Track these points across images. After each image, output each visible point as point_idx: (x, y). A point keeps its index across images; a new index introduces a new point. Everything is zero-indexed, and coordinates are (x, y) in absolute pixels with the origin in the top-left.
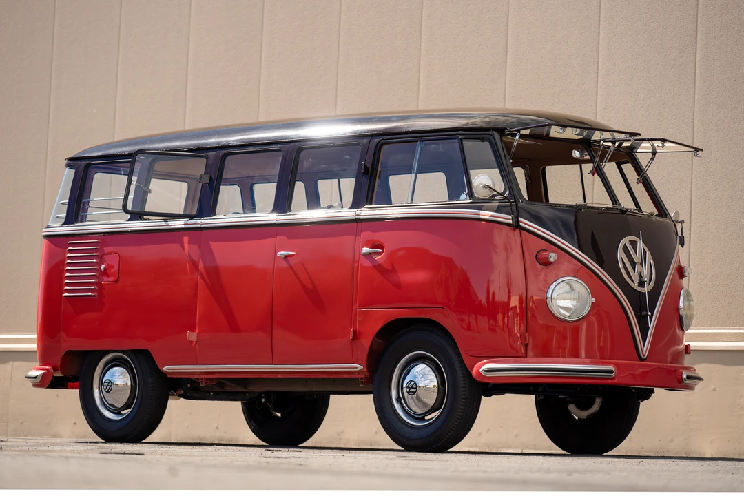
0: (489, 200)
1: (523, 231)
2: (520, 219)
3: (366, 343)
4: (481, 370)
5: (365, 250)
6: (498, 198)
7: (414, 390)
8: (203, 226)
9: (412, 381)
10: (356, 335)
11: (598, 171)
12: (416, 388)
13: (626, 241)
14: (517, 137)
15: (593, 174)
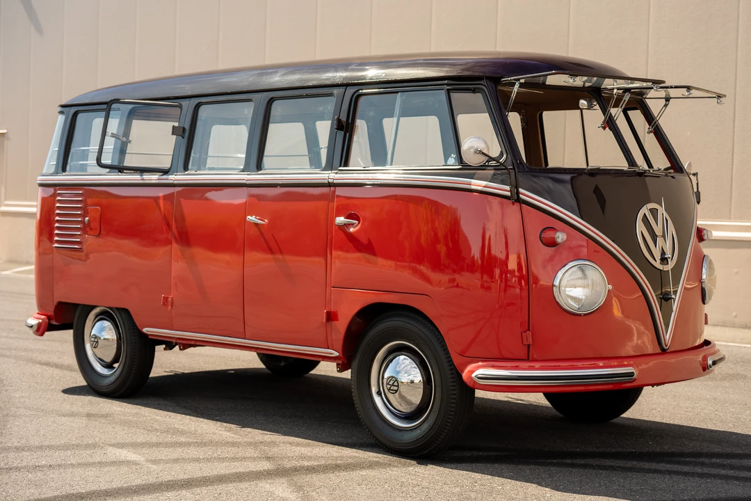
0: (483, 167)
1: (524, 206)
2: (521, 190)
3: (341, 325)
4: (473, 375)
5: (340, 220)
6: (493, 163)
7: (396, 388)
8: (175, 182)
9: (393, 377)
10: (331, 317)
11: (610, 123)
12: (398, 386)
13: (645, 210)
14: (517, 86)
15: (604, 128)
